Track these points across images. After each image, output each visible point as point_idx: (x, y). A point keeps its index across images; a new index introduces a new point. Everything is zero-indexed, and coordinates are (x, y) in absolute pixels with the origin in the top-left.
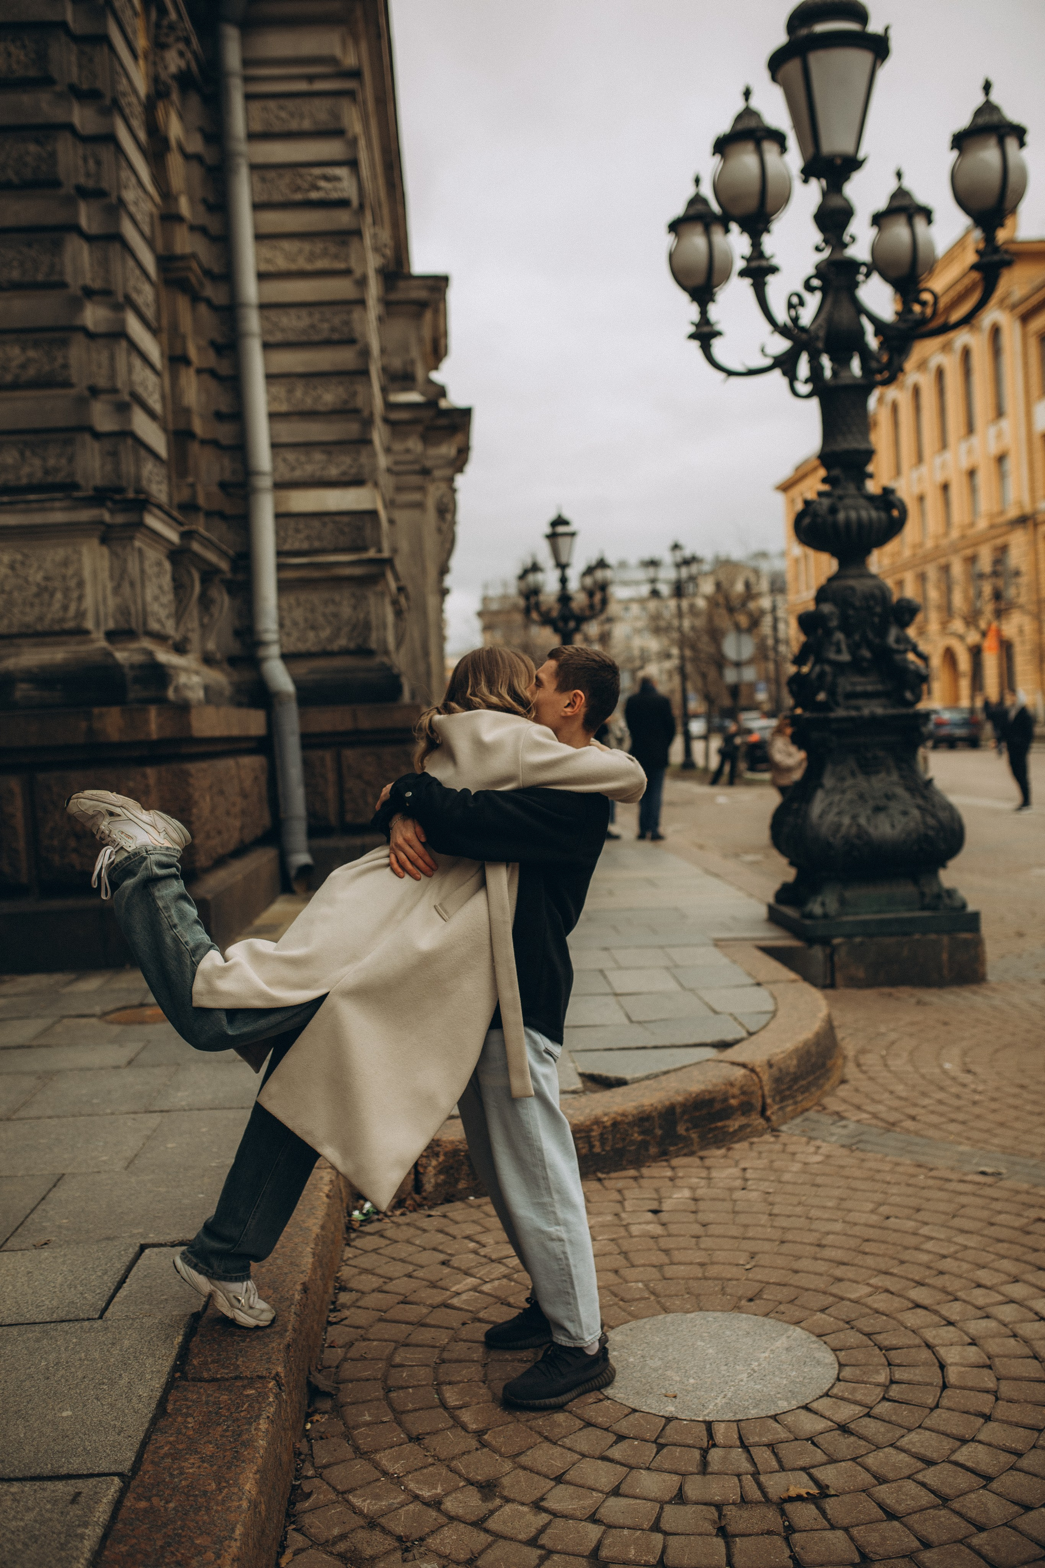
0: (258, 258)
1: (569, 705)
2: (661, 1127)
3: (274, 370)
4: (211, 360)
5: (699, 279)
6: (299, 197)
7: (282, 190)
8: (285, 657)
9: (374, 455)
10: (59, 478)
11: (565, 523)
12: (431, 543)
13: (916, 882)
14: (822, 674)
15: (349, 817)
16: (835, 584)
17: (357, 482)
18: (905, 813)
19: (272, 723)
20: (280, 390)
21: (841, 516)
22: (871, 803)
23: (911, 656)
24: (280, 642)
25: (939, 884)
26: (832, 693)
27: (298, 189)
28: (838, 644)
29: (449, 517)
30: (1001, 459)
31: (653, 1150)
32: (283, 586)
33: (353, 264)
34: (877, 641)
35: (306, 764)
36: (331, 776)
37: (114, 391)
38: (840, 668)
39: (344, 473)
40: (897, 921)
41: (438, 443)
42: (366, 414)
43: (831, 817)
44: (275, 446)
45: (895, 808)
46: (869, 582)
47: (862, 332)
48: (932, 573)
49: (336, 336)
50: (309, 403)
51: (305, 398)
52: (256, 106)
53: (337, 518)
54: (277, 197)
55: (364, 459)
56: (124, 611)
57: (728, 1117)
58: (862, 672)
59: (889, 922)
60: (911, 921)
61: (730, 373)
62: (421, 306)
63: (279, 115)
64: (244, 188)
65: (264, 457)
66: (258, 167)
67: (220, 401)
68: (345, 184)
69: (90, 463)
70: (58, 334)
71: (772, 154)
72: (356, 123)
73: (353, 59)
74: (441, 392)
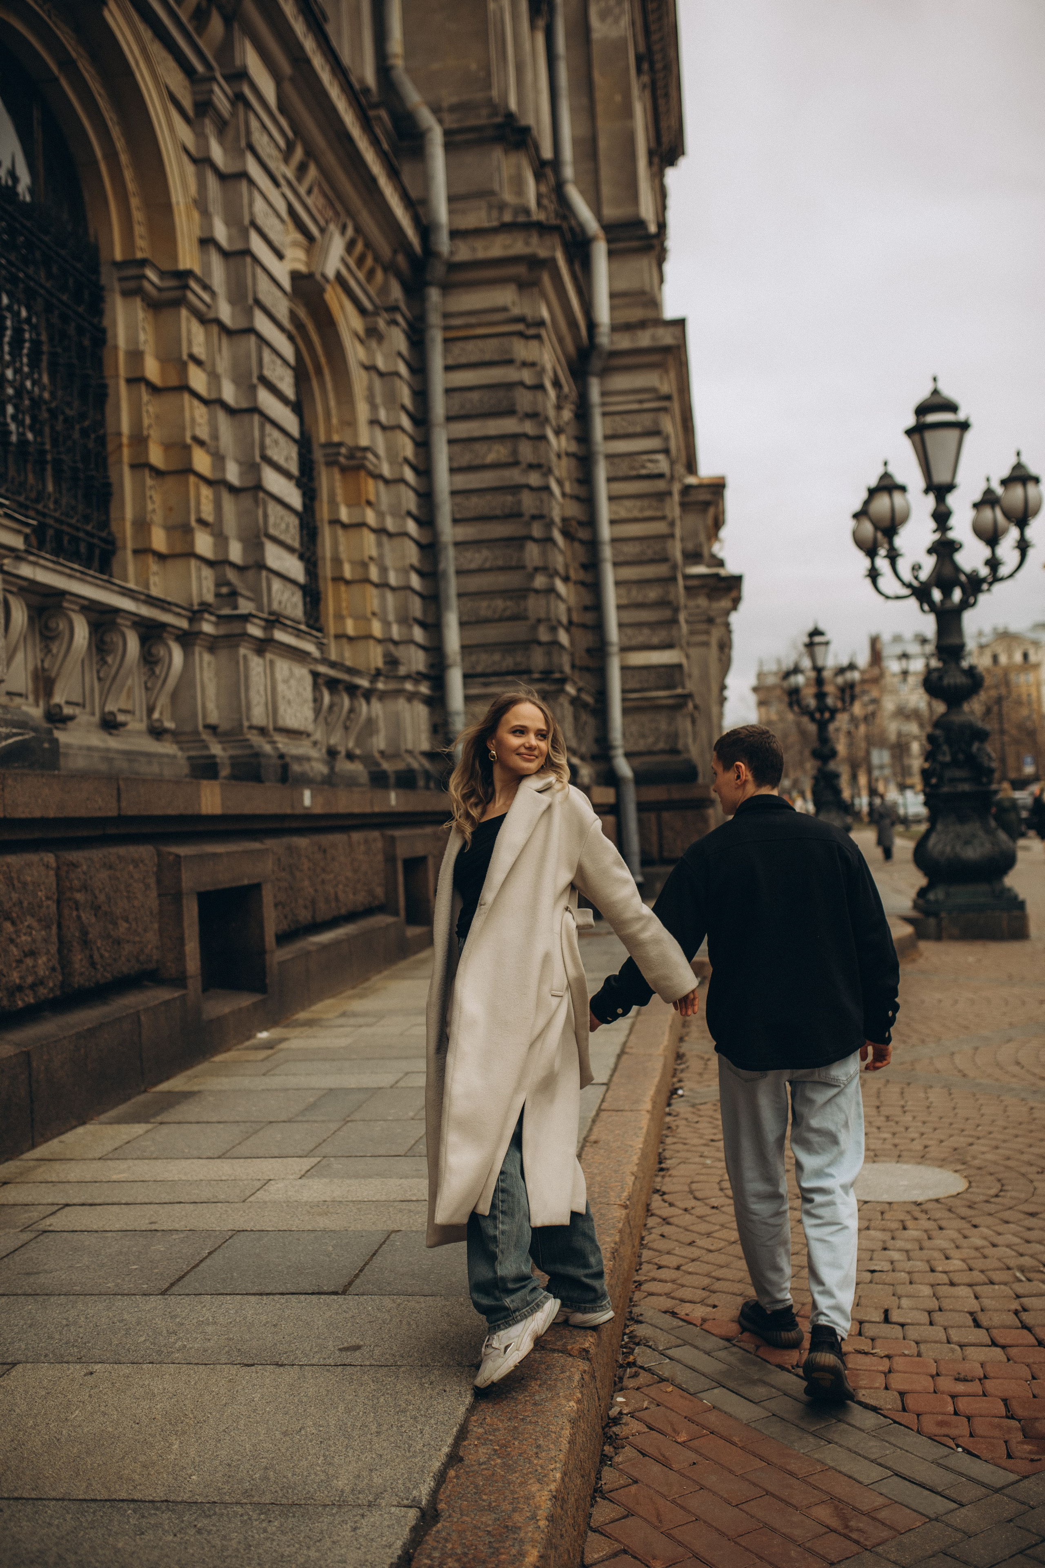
0: (610, 512)
3: (620, 578)
4: (581, 575)
5: (869, 544)
6: (634, 473)
7: (623, 469)
8: (628, 755)
9: (680, 629)
10: (523, 667)
11: (820, 633)
12: (714, 669)
13: (990, 883)
14: (937, 768)
15: (666, 854)
16: (945, 718)
17: (669, 646)
18: (983, 845)
19: (619, 796)
20: (623, 591)
21: (948, 680)
22: (964, 839)
23: (985, 759)
24: (623, 746)
25: (1003, 884)
26: (941, 778)
27: (632, 468)
29: (726, 650)
32: (625, 711)
33: (668, 513)
34: (967, 750)
35: (640, 822)
36: (654, 828)
37: (548, 619)
38: (945, 765)
39: (662, 641)
40: (978, 904)
41: (719, 599)
43: (940, 847)
44: (621, 625)
46: (964, 718)
49: (657, 557)
50: (640, 599)
51: (636, 595)
52: (608, 419)
53: (658, 669)
54: (620, 474)
55: (674, 633)
58: (959, 768)
59: (973, 904)
60: (986, 904)
61: (887, 597)
62: (707, 504)
63: (622, 424)
64: (602, 472)
65: (613, 634)
66: (609, 457)
67: (588, 600)
68: (662, 464)
69: (538, 659)
70: (523, 593)
71: (897, 497)
72: (669, 425)
73: (666, 386)
74: (721, 563)
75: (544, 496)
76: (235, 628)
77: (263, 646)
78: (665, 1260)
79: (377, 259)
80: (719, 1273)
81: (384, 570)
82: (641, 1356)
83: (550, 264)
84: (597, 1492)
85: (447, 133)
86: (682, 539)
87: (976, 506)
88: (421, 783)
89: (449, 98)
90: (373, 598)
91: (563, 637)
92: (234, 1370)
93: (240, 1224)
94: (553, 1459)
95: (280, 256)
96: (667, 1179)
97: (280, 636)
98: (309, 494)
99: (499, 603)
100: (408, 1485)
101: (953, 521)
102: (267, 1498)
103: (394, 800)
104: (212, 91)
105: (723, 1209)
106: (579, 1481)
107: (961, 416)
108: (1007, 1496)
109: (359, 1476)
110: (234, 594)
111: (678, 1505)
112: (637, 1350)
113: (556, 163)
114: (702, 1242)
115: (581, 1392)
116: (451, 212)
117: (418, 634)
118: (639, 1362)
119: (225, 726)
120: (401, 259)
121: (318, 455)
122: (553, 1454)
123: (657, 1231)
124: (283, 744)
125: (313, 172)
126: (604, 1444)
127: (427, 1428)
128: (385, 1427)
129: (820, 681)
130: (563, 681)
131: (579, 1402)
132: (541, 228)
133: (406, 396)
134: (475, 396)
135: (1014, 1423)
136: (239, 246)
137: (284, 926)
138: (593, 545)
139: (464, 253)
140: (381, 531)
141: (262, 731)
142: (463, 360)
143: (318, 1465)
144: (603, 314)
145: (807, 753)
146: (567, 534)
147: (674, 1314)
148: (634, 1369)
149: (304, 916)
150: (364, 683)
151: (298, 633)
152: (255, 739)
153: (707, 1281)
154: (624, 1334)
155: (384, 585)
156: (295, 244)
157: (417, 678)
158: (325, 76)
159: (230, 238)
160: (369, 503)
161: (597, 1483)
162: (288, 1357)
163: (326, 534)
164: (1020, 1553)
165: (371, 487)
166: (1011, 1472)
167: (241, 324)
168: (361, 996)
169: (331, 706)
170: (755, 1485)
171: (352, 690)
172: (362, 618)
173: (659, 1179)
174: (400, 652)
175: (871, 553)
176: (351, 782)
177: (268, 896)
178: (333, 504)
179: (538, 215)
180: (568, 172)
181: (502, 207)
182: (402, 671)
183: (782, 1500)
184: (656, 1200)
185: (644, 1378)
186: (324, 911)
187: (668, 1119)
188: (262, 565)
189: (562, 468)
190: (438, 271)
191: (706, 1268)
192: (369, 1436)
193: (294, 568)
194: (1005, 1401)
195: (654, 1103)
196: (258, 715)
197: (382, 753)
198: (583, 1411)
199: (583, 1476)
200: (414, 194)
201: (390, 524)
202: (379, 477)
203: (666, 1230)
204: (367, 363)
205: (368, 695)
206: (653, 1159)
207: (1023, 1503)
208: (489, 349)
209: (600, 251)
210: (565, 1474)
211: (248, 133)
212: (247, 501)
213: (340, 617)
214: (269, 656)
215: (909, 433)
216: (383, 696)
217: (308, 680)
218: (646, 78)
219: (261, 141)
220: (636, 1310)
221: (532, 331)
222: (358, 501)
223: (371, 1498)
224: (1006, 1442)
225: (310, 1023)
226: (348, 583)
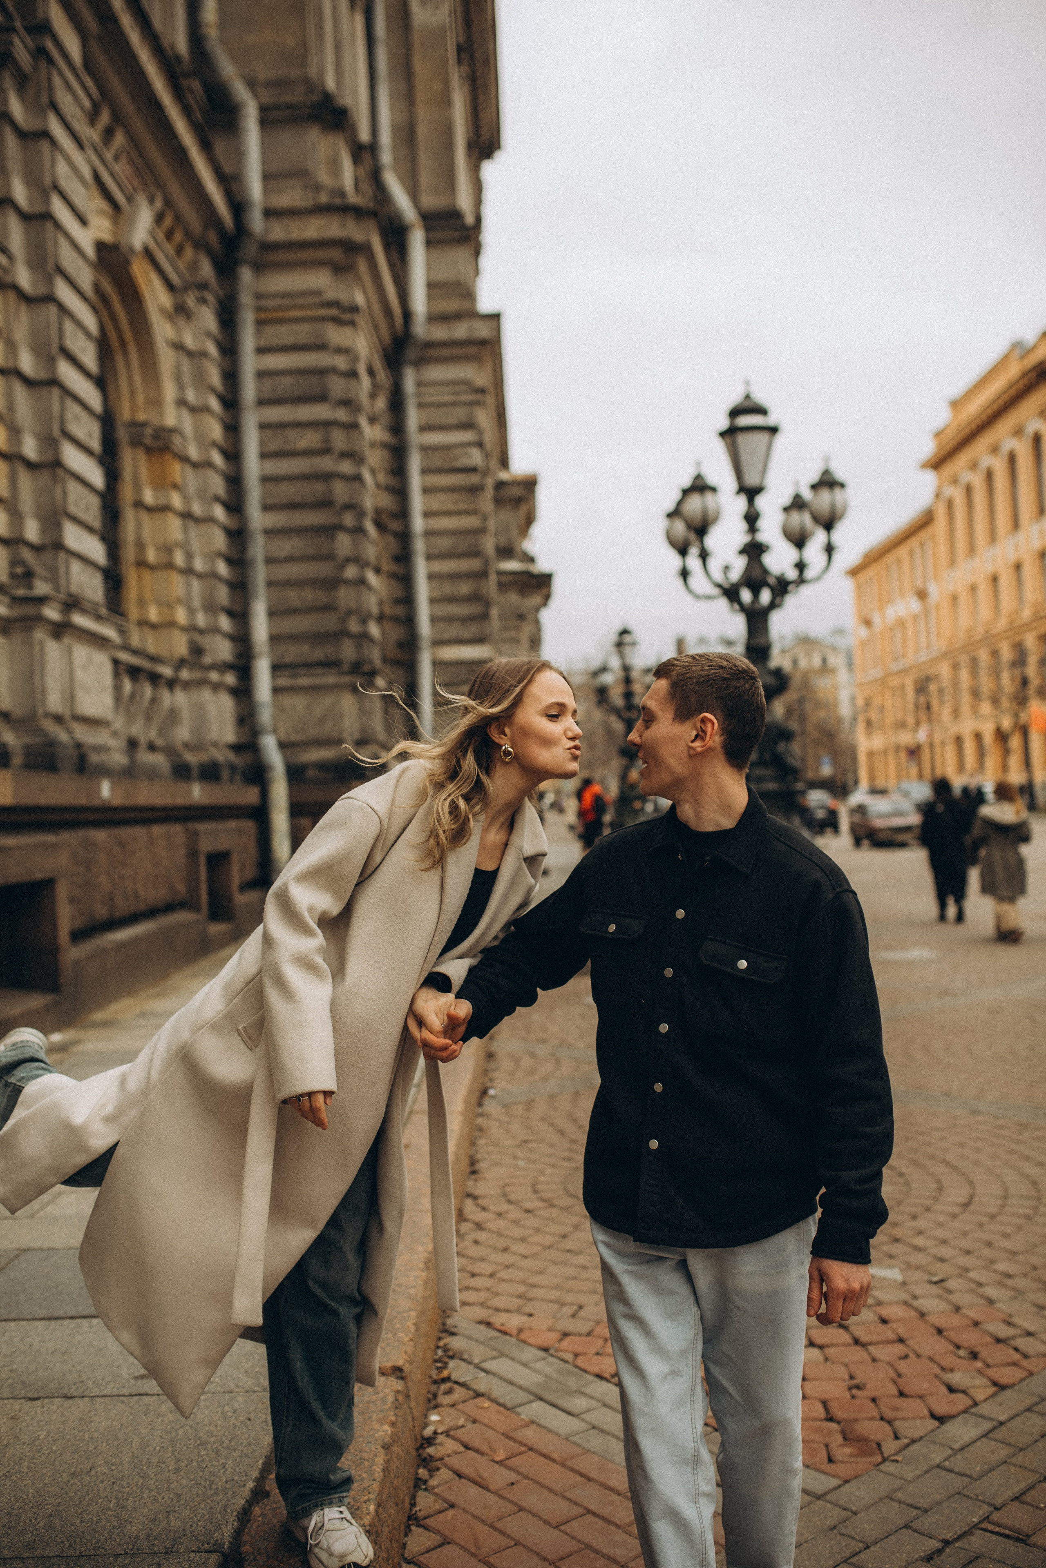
0: (424, 504)
1: (697, 736)
3: (432, 572)
4: (393, 567)
6: (448, 466)
7: (437, 461)
9: (491, 624)
10: (332, 659)
17: (481, 641)
20: (435, 585)
27: (446, 460)
33: (481, 507)
37: (359, 611)
39: (473, 636)
41: (529, 595)
44: (433, 620)
48: (964, 660)
49: (468, 551)
50: (452, 593)
51: (448, 588)
52: (423, 410)
54: (434, 466)
55: (486, 625)
56: (363, 730)
62: (519, 501)
63: (437, 417)
64: (415, 464)
65: (424, 627)
66: (425, 449)
67: (399, 592)
68: (476, 458)
69: (348, 651)
70: (332, 583)
71: (709, 497)
72: (484, 418)
73: (481, 378)
74: (532, 560)
75: (357, 484)
76: (30, 610)
77: (60, 630)
78: (479, 1268)
79: (187, 233)
80: (533, 1280)
81: (189, 556)
82: (456, 1370)
83: (366, 249)
84: (413, 1520)
85: (264, 110)
86: (496, 534)
87: (786, 509)
88: (225, 775)
89: (264, 73)
90: (177, 585)
91: (374, 630)
92: (17, 1404)
93: (25, 1244)
94: (367, 1490)
95: (83, 221)
96: (480, 1183)
97: (79, 620)
98: (112, 475)
99: (309, 594)
100: (209, 1526)
101: (761, 523)
102: (50, 1552)
103: (197, 793)
104: (11, 43)
105: (539, 1212)
106: (393, 1511)
107: (771, 420)
108: (831, 1503)
109: (154, 1519)
110: (28, 576)
111: (496, 1529)
112: (452, 1364)
113: (373, 148)
114: (517, 1248)
115: (396, 1415)
116: (266, 190)
117: (224, 623)
118: (454, 1377)
119: (18, 712)
120: (213, 237)
121: (122, 434)
122: (366, 1484)
123: (470, 1237)
124: (81, 733)
125: (120, 138)
126: (418, 1466)
127: (230, 1462)
128: (183, 1464)
129: (628, 681)
130: (373, 674)
131: (393, 1425)
132: (358, 212)
133: (215, 377)
134: (287, 381)
135: (834, 1426)
136: (39, 208)
137: (80, 923)
138: (405, 537)
139: (278, 232)
140: (187, 516)
141: (59, 719)
142: (275, 342)
143: (109, 1509)
144: (419, 303)
145: (614, 752)
146: (380, 525)
147: (489, 1324)
148: (448, 1385)
149: (101, 912)
150: (167, 671)
151: (98, 618)
152: (51, 727)
153: (521, 1289)
154: (438, 1347)
155: (188, 571)
156: (100, 212)
157: (224, 667)
158: (135, 38)
159: (30, 200)
160: (175, 486)
161: (411, 1510)
162: (78, 1388)
163: (129, 517)
164: (845, 1561)
165: (177, 470)
166: (833, 1476)
167: (41, 291)
168: (161, 995)
169: (133, 696)
170: (576, 1504)
171: (155, 678)
172: (166, 605)
173: (470, 1183)
174: (206, 641)
175: (683, 551)
176: (152, 774)
177: (63, 891)
178: (137, 486)
179: (353, 198)
180: (386, 157)
181: (317, 188)
182: (208, 659)
183: (603, 1519)
184: (469, 1205)
185: (459, 1393)
186: (123, 908)
187: (480, 1120)
188: (59, 546)
189: (376, 458)
190: (250, 250)
191: (521, 1275)
192: (167, 1474)
193: (96, 550)
194: (824, 1403)
195: (466, 1103)
196: (54, 702)
197: (186, 745)
198: (397, 1435)
199: (397, 1505)
200: (228, 168)
201: (197, 508)
202: (184, 459)
203: (480, 1235)
204: (175, 339)
205: (171, 684)
206: (465, 1162)
207: (845, 1509)
208: (302, 333)
209: (417, 240)
210: (378, 1505)
211: (51, 90)
212: (44, 477)
213: (142, 603)
214: (67, 640)
215: (723, 434)
216: (187, 685)
217: (108, 668)
218: (465, 69)
219: (65, 100)
220: (450, 1322)
221: (346, 317)
222: (163, 483)
223: (168, 1544)
224: (827, 1446)
225: (106, 1024)
226: (152, 568)
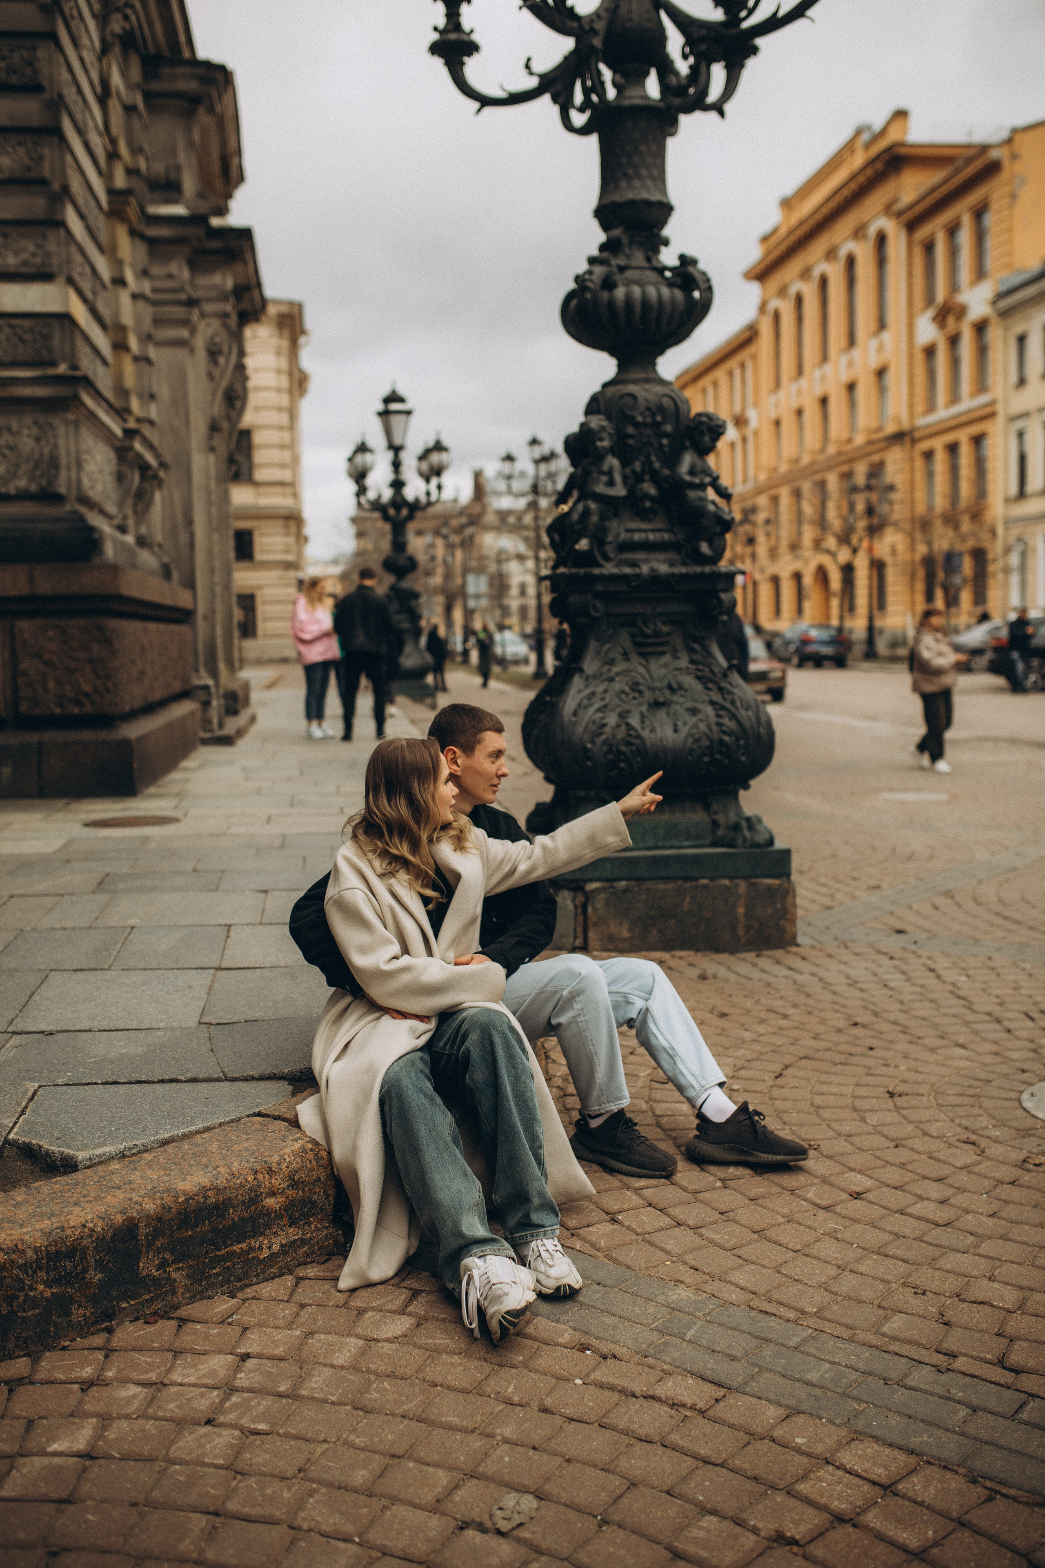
2: (100, 1266)
11: (401, 400)
12: (199, 391)
13: (707, 807)
14: (586, 513)
16: (611, 390)
17: (44, 276)
18: (694, 711)
21: (620, 293)
22: (648, 695)
23: (711, 494)
25: (739, 808)
26: (599, 540)
28: (610, 473)
29: (222, 360)
30: (881, 373)
31: (78, 1313)
34: (666, 472)
38: (611, 505)
39: (25, 263)
40: (677, 858)
41: (211, 271)
42: (56, 186)
43: (591, 714)
45: (681, 703)
46: (659, 389)
47: (662, 38)
53: (15, 322)
55: (51, 246)
57: (257, 1233)
58: (644, 515)
59: (667, 859)
60: (697, 859)
